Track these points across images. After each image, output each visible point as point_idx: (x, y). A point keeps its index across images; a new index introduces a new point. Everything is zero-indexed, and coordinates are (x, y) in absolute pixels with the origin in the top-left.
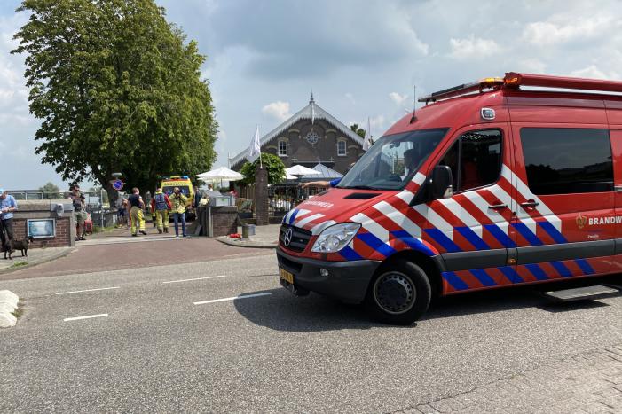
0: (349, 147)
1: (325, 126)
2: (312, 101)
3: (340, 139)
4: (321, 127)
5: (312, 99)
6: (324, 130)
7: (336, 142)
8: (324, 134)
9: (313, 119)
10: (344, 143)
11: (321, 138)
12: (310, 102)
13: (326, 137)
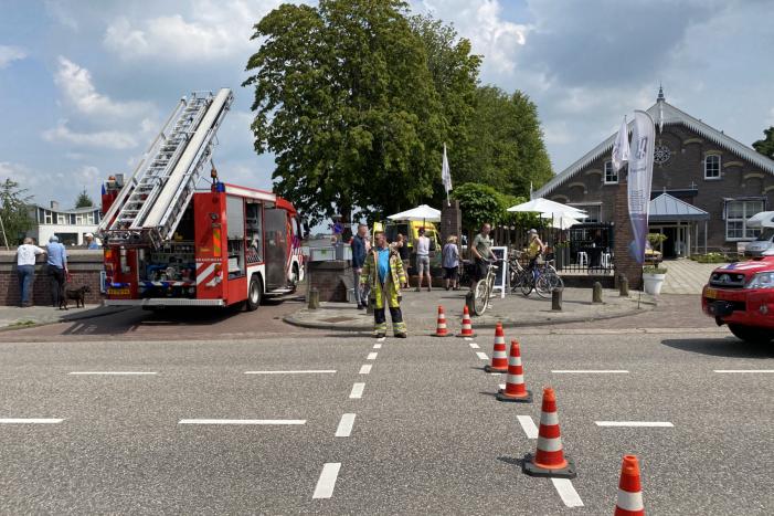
0: (726, 165)
1: (682, 134)
2: (661, 98)
3: (710, 153)
4: (675, 135)
5: (661, 95)
6: (681, 141)
7: (702, 158)
8: (681, 146)
9: (661, 126)
10: (716, 159)
11: (675, 153)
12: (658, 100)
13: (683, 150)
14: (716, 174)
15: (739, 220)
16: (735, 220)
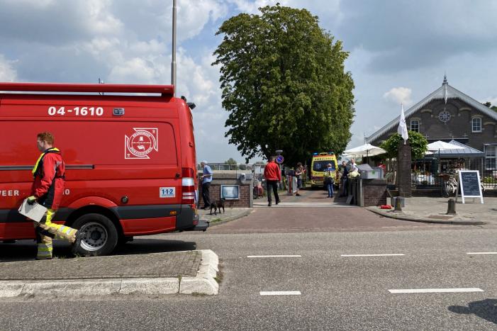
0: (485, 124)
1: (458, 104)
2: (445, 83)
3: (475, 117)
4: (455, 105)
5: (445, 81)
6: (458, 109)
7: (470, 120)
8: (458, 112)
9: (446, 99)
10: (479, 120)
11: (454, 116)
12: (443, 84)
13: (459, 115)
14: (479, 129)
15: (493, 157)
16: (491, 157)
